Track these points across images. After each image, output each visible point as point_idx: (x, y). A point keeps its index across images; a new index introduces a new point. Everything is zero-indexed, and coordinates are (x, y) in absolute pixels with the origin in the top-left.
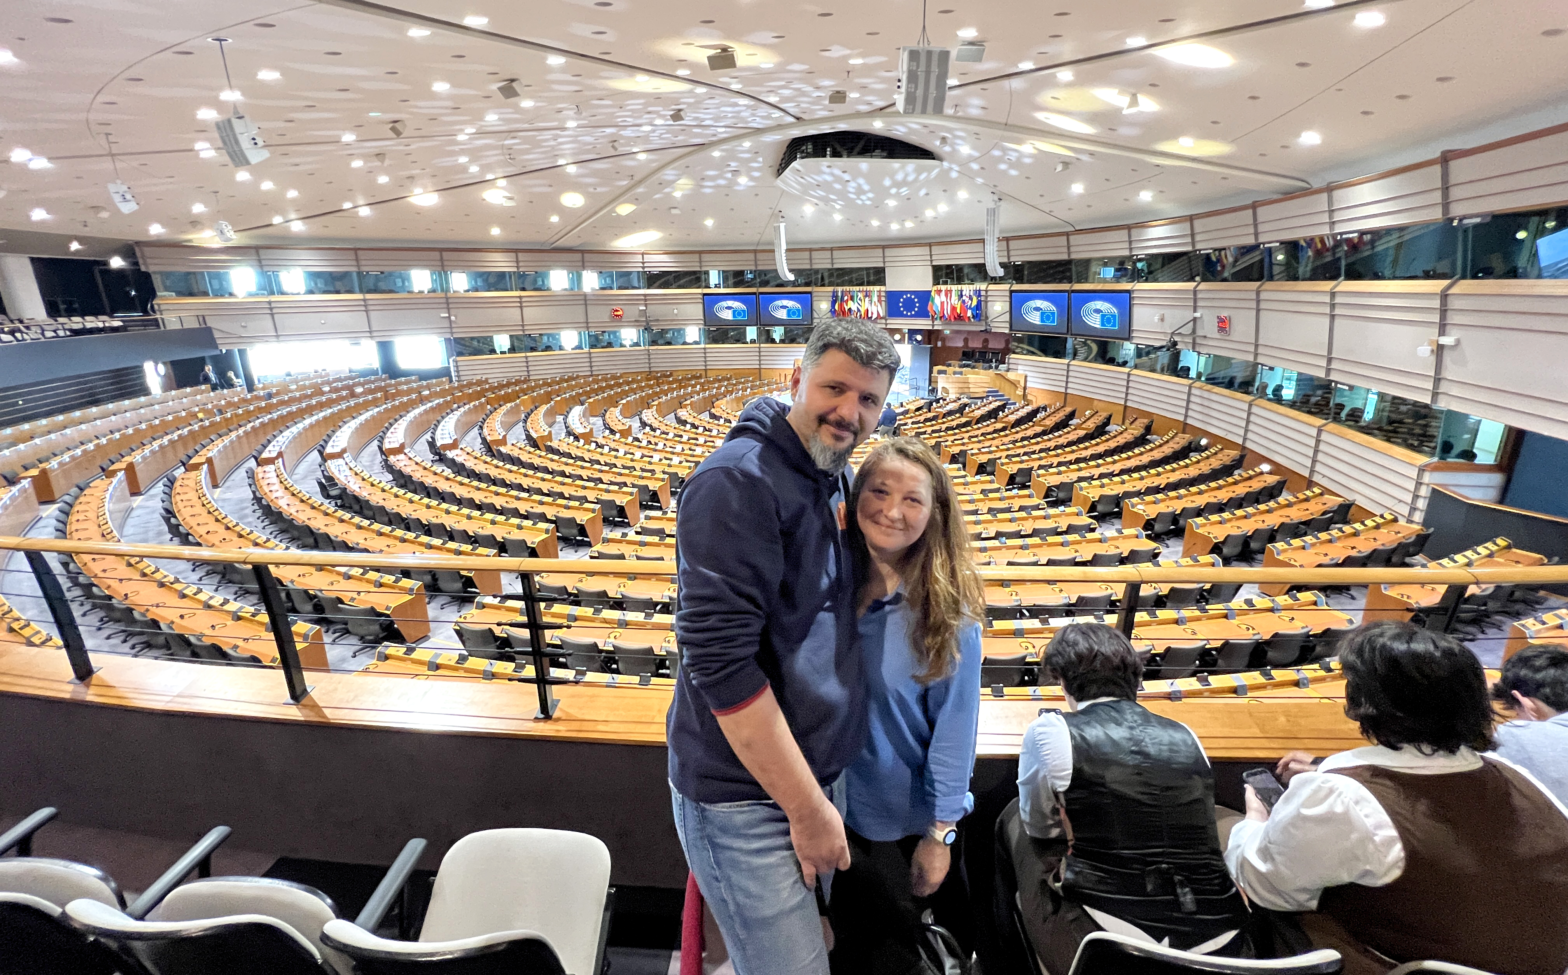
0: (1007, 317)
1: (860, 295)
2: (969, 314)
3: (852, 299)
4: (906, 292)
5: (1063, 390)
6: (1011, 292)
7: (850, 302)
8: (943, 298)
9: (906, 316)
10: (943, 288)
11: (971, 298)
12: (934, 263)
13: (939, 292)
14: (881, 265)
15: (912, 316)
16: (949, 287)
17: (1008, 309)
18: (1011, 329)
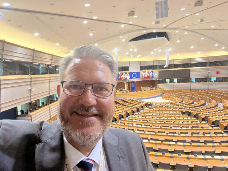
0: (158, 77)
1: (125, 74)
2: (151, 76)
3: (122, 74)
4: (134, 73)
5: (173, 89)
6: (159, 71)
7: (122, 76)
8: (144, 73)
9: (134, 78)
10: (144, 71)
11: (151, 73)
12: (141, 65)
13: (143, 72)
14: (128, 66)
15: (135, 78)
16: (145, 71)
17: (158, 75)
18: (159, 79)
